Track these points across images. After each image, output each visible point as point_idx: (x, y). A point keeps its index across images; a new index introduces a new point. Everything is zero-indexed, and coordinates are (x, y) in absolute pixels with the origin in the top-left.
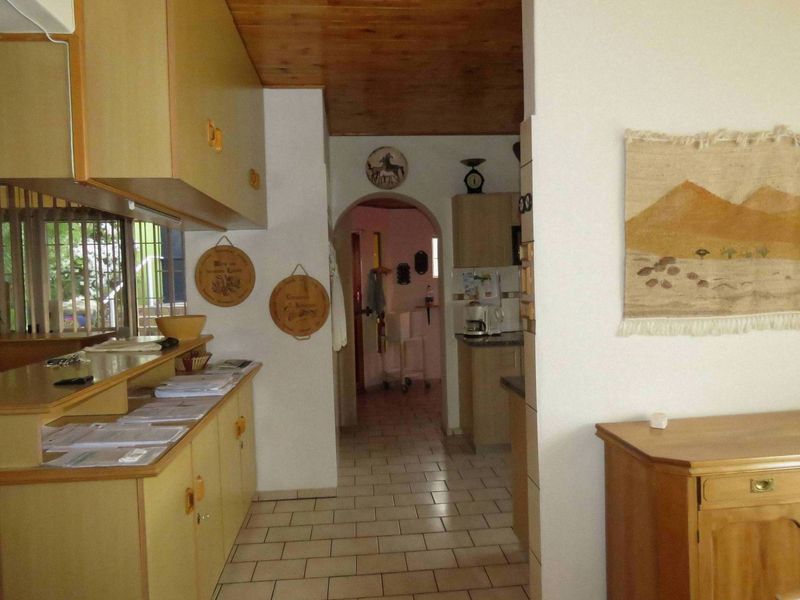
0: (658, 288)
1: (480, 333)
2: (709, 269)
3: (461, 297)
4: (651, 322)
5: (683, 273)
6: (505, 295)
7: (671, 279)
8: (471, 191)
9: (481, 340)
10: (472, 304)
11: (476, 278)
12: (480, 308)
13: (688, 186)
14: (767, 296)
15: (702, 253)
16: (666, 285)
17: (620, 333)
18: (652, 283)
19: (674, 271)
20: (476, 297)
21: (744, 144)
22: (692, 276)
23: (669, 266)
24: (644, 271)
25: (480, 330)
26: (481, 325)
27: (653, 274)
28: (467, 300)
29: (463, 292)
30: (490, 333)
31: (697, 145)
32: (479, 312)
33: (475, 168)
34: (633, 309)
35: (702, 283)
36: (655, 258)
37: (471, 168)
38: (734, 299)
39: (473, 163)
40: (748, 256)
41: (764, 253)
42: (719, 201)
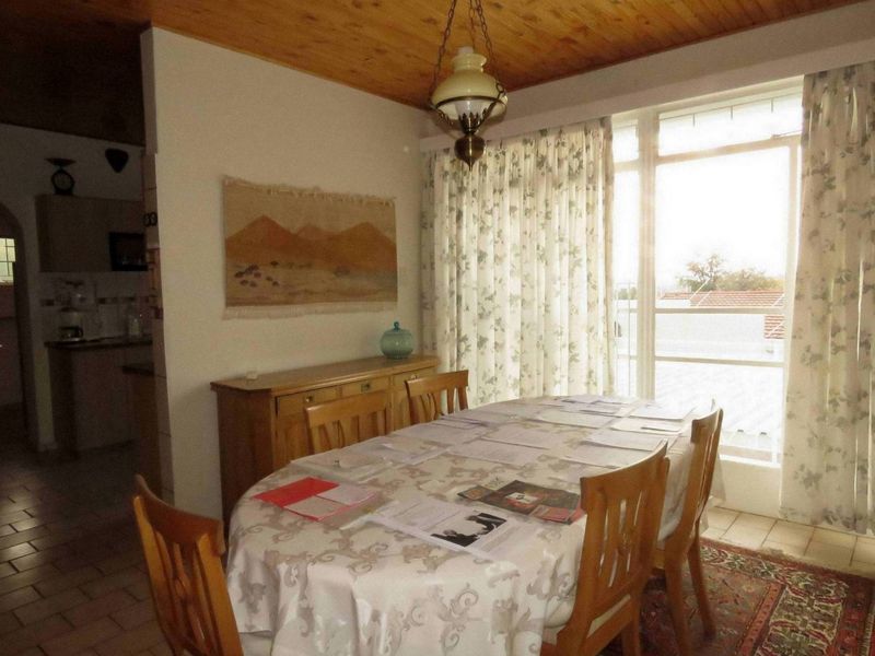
0: (248, 286)
1: (77, 339)
2: (280, 274)
3: (50, 303)
4: (245, 310)
5: (263, 277)
6: (102, 301)
7: (256, 280)
8: (59, 191)
9: (77, 346)
10: (66, 310)
11: (68, 283)
12: (75, 314)
13: (265, 219)
14: (312, 293)
15: (274, 264)
16: (253, 285)
17: (225, 318)
18: (244, 283)
19: (258, 275)
20: (69, 302)
21: (297, 196)
22: (269, 279)
23: (254, 272)
24: (239, 275)
25: (76, 336)
26: (77, 331)
27: (244, 278)
28: (57, 307)
29: (52, 297)
30: (89, 338)
31: (269, 191)
32: (75, 318)
33: (65, 168)
34: (232, 301)
35: (275, 284)
36: (245, 266)
37: (58, 168)
38: (293, 294)
39: (61, 163)
40: (301, 267)
41: (309, 266)
42: (283, 230)
